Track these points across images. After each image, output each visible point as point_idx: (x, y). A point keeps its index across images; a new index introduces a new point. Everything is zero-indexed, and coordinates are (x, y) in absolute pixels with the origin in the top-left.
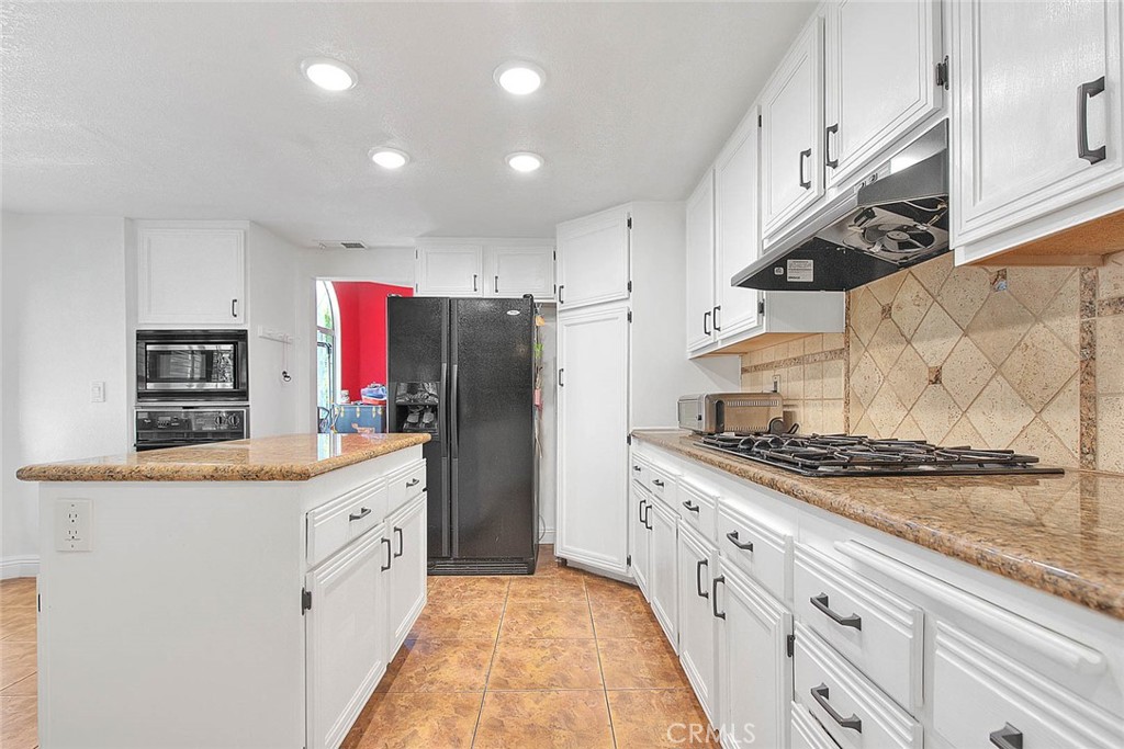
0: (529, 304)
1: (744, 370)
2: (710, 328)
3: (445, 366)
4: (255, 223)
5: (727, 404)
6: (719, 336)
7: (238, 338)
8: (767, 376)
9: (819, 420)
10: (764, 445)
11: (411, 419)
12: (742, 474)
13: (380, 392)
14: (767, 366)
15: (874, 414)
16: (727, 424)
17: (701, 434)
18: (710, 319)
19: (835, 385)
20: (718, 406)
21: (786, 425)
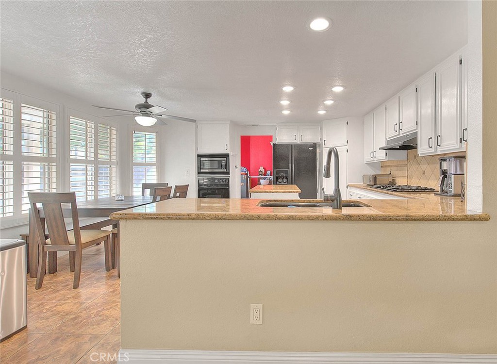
0: (314, 146)
1: (382, 167)
2: (372, 156)
3: (290, 165)
4: (232, 122)
5: (377, 177)
6: (375, 159)
7: (227, 156)
8: (388, 169)
9: (401, 182)
10: (387, 187)
11: (280, 181)
12: (382, 192)
13: (244, 170)
14: (389, 166)
15: (413, 180)
16: (377, 183)
17: (370, 185)
18: (372, 154)
19: (405, 173)
20: (375, 178)
21: (393, 183)
